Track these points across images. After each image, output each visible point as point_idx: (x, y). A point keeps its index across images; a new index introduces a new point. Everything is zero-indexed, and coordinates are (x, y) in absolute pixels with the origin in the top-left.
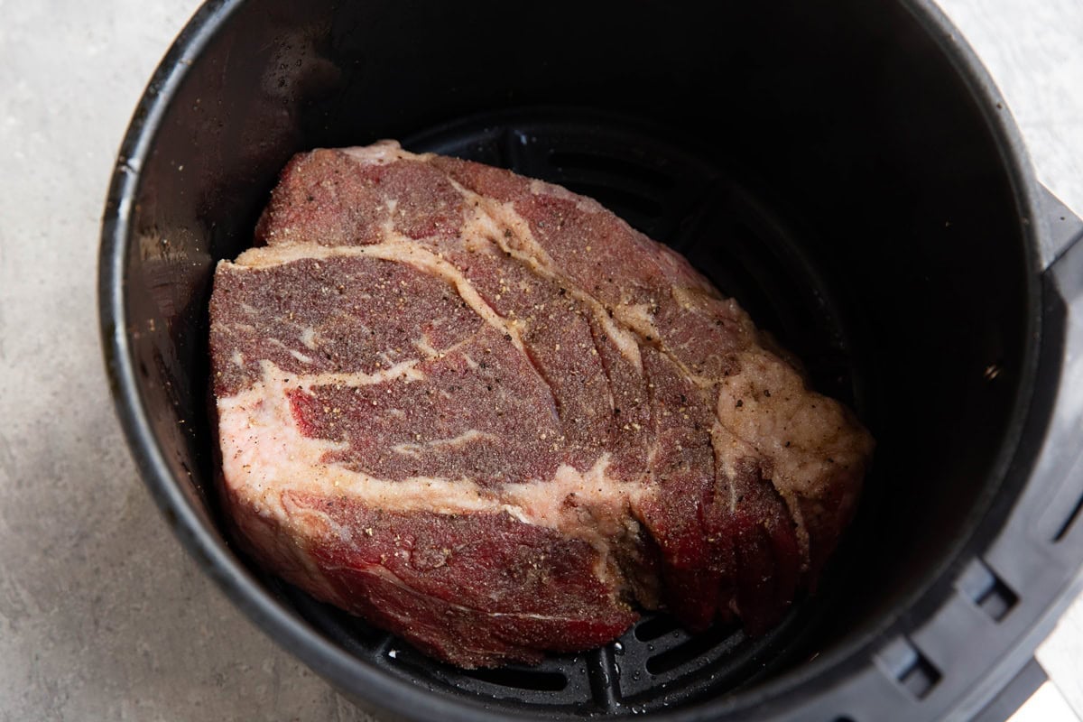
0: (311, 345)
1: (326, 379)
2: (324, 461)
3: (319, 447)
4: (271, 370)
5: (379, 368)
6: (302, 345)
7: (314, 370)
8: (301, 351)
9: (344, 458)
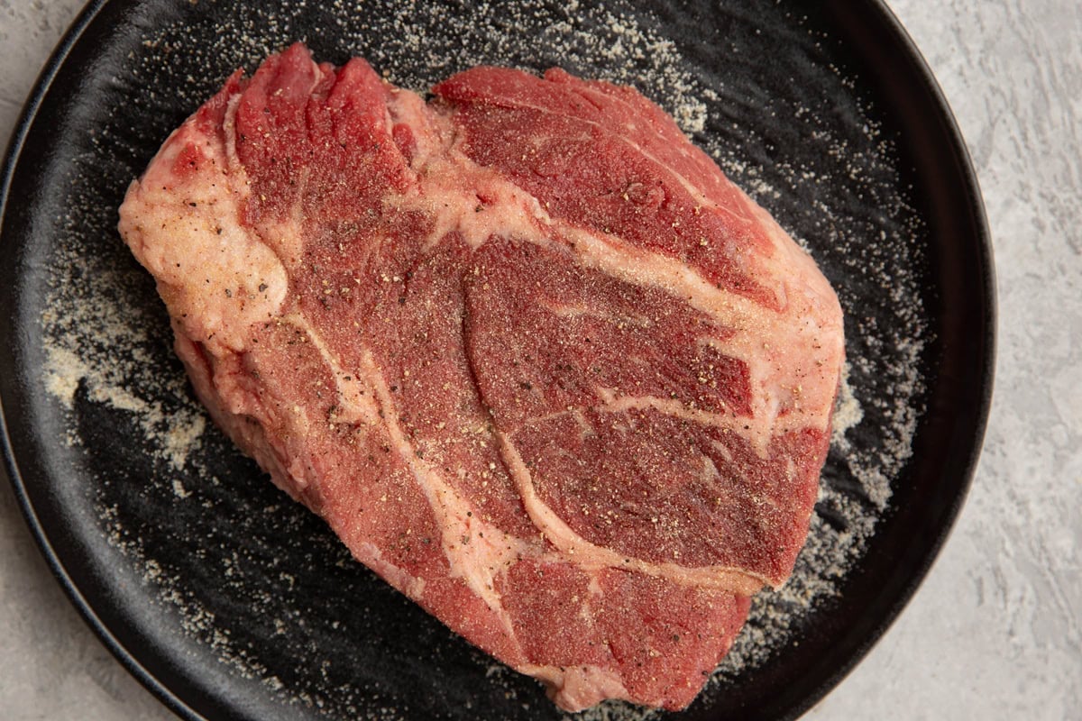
0: (708, 462)
1: (705, 418)
2: (733, 332)
3: (733, 349)
4: (761, 444)
5: (642, 412)
6: (718, 466)
7: (714, 432)
8: (721, 459)
9: (708, 329)
